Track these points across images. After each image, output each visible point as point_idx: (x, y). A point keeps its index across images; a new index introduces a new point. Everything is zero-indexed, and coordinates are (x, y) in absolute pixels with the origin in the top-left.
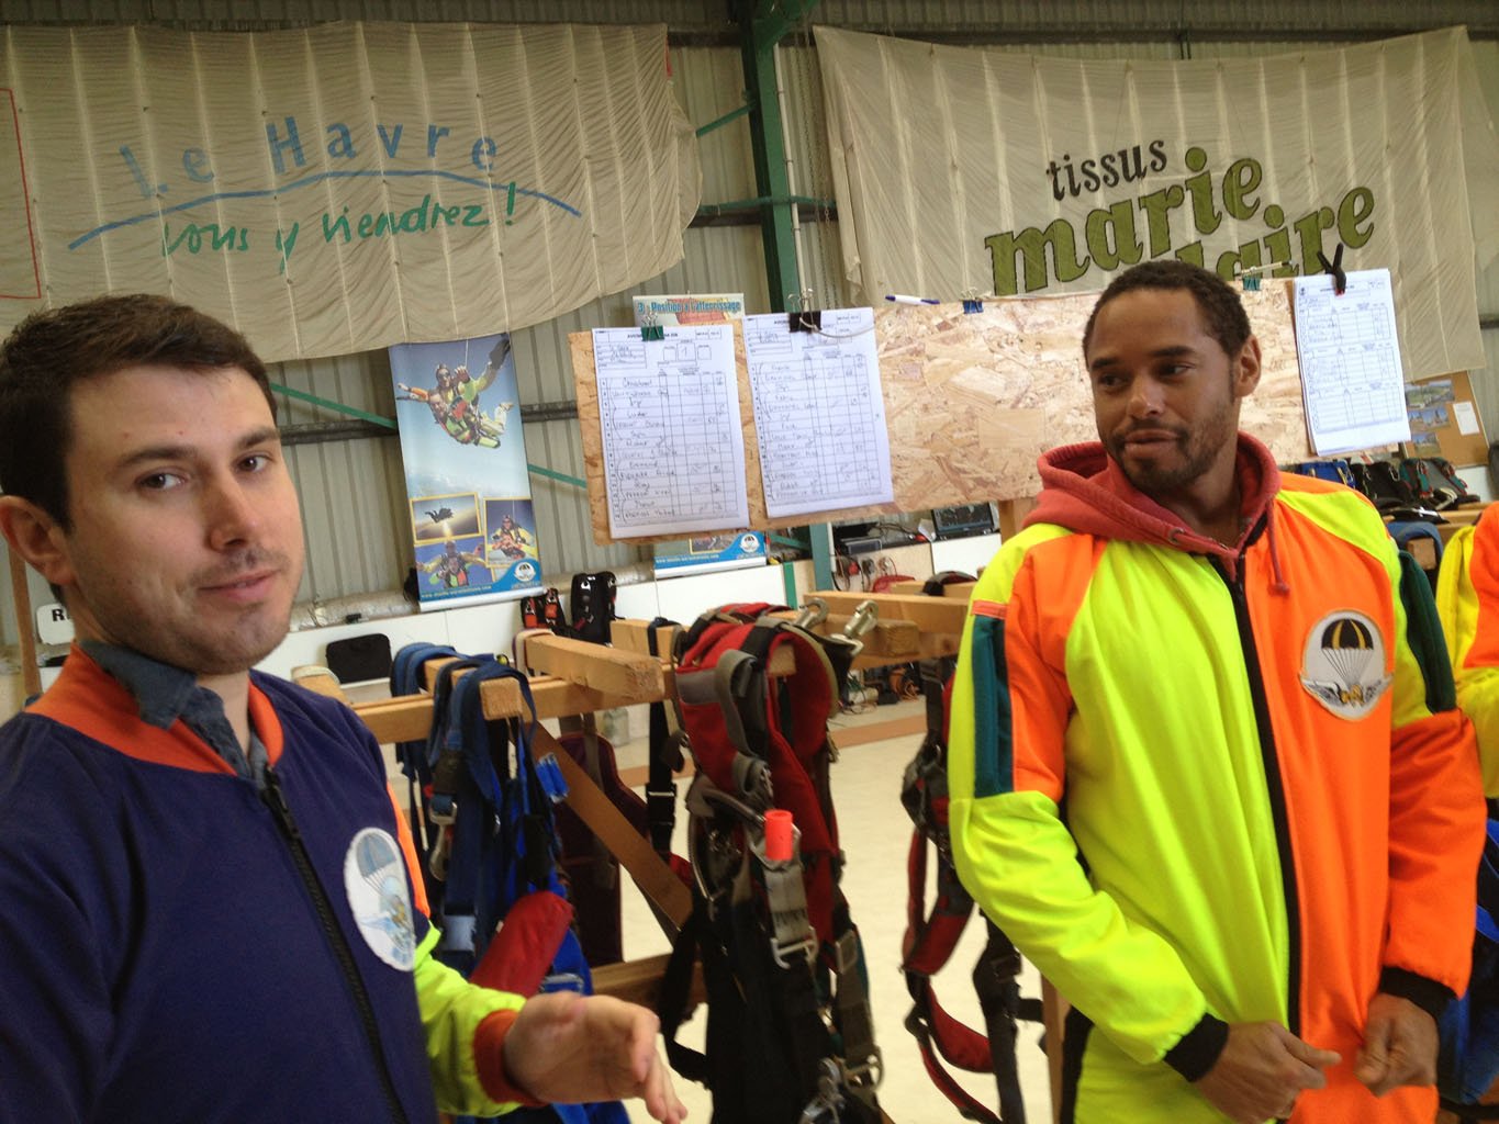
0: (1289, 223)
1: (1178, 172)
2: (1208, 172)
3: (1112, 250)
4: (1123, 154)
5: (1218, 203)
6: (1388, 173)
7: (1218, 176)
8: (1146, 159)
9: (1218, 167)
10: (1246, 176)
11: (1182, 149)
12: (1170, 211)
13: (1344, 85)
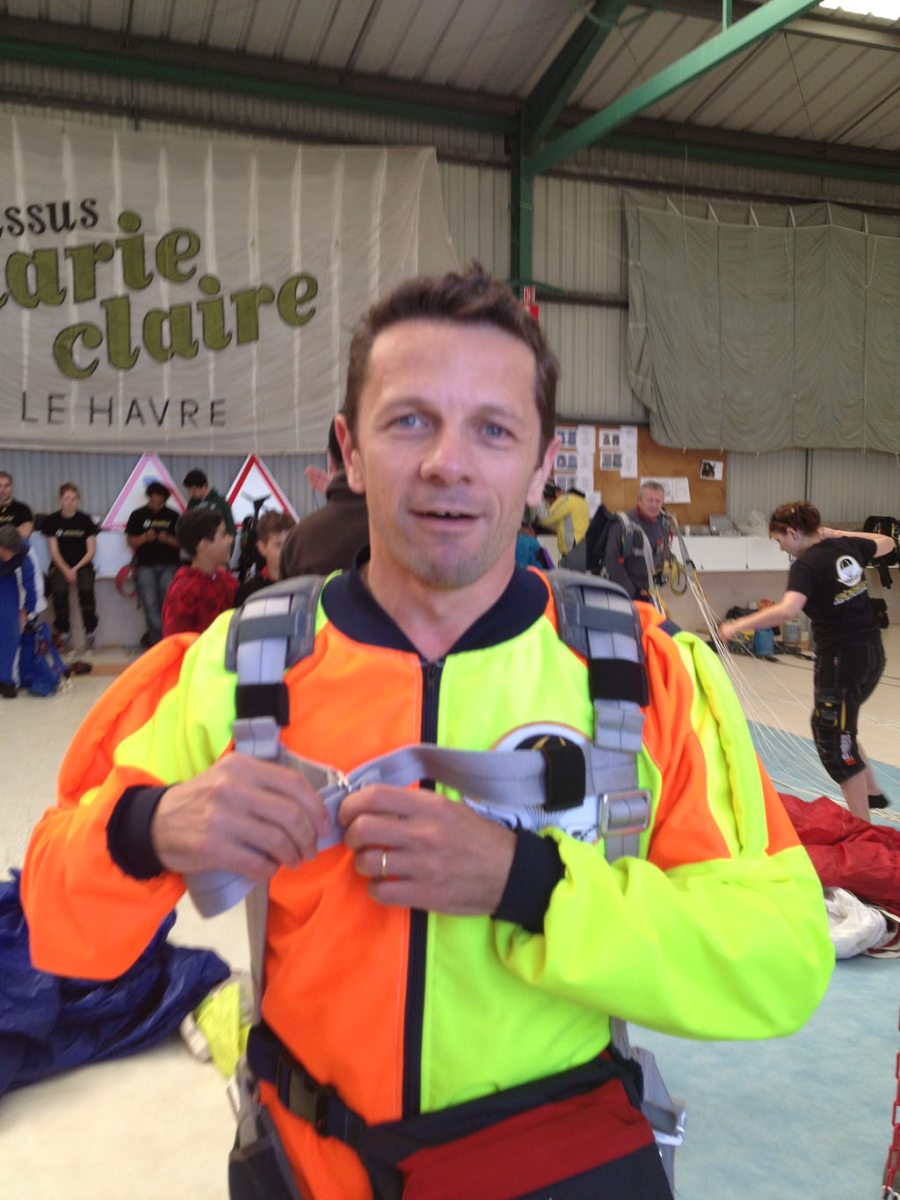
0: (225, 294)
1: (110, 230)
2: (142, 237)
3: (33, 289)
4: (52, 207)
5: (150, 264)
6: (336, 266)
7: (151, 241)
8: (75, 214)
9: (153, 232)
10: (183, 245)
11: (116, 210)
12: (98, 265)
13: (297, 181)
